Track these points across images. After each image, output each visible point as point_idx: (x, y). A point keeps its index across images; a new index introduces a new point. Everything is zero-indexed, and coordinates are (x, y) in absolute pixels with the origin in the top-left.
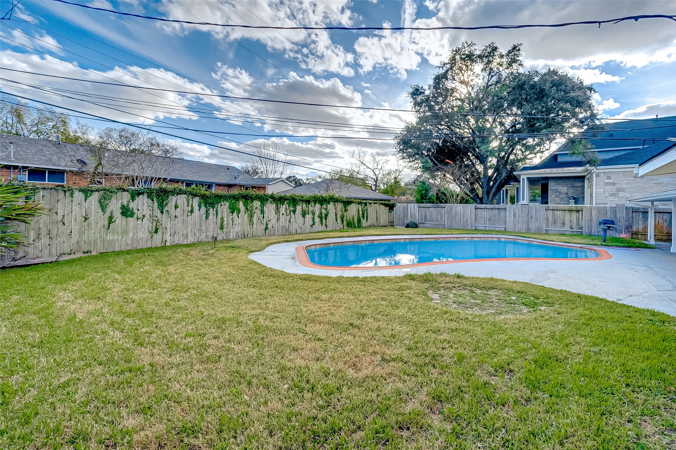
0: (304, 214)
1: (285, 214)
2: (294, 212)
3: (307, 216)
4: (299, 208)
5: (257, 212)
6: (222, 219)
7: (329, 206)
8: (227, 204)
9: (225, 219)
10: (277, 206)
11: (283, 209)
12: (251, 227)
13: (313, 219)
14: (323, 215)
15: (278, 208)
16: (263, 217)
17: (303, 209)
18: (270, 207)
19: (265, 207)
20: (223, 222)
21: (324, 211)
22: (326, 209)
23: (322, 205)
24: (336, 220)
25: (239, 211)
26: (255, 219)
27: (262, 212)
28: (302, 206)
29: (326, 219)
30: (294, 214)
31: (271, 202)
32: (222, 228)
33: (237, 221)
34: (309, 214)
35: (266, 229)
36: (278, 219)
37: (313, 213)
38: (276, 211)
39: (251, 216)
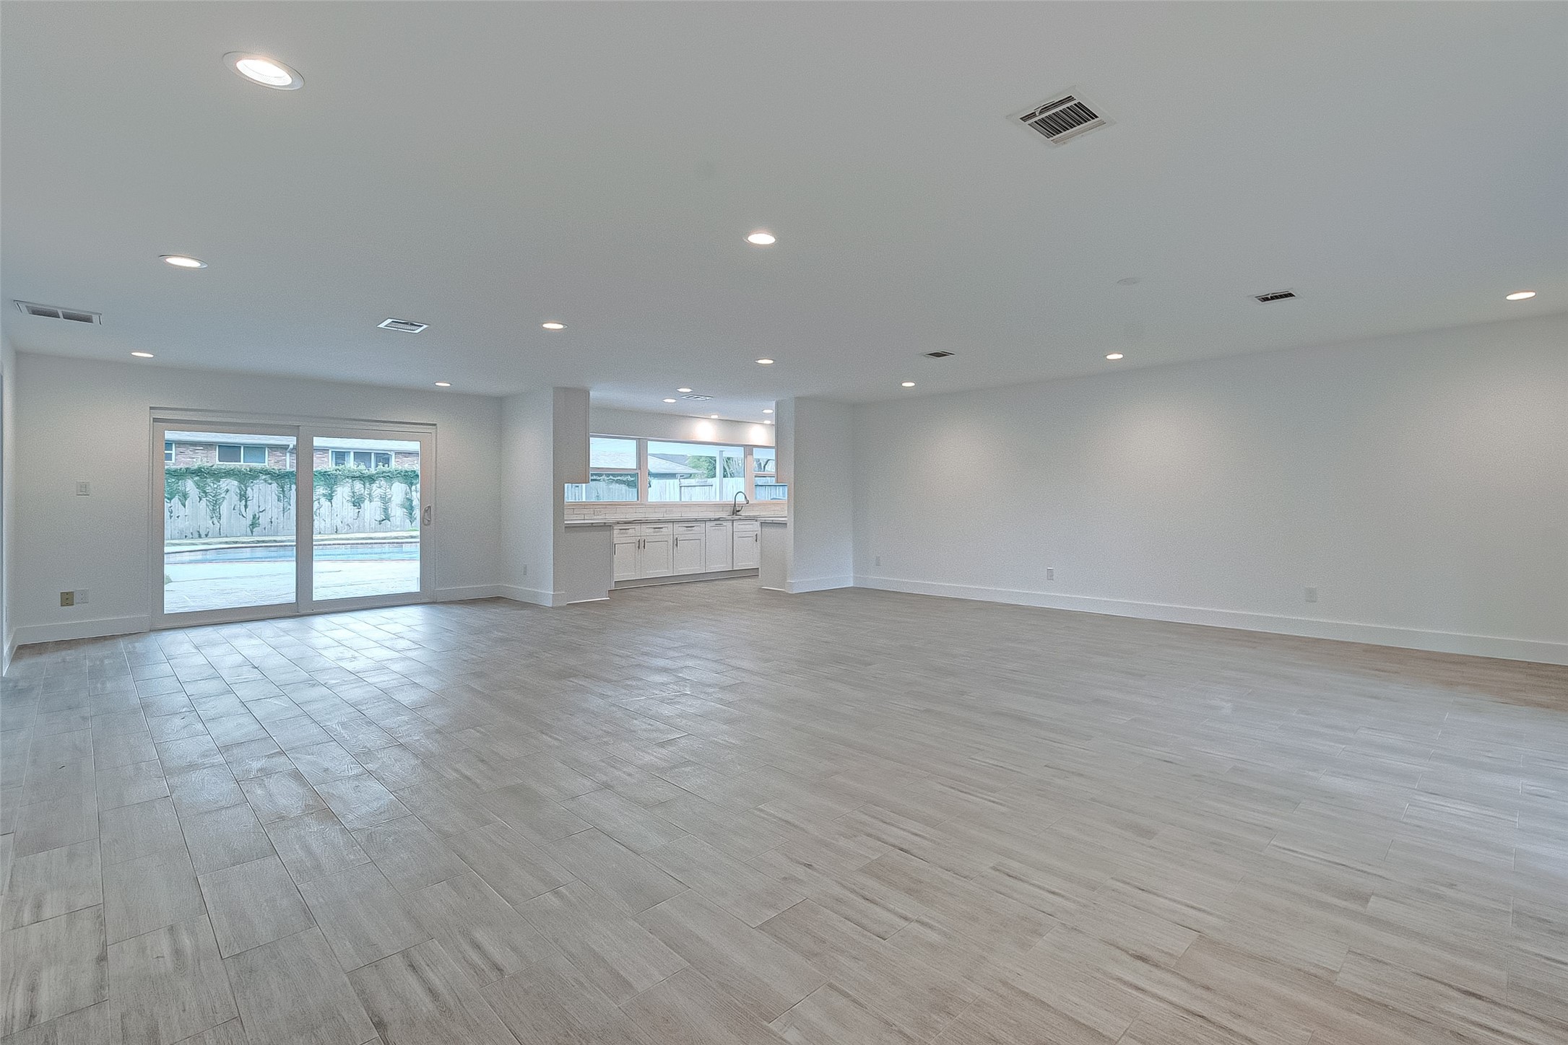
0: (357, 502)
2: (331, 498)
3: (366, 504)
4: (343, 491)
5: (231, 498)
10: (283, 488)
12: (216, 522)
13: (386, 510)
14: (414, 503)
15: (283, 491)
16: (246, 506)
17: (353, 493)
18: (264, 489)
19: (249, 489)
21: (416, 497)
23: (409, 485)
26: (224, 508)
27: (243, 496)
28: (352, 489)
30: (330, 500)
31: (265, 481)
34: (371, 501)
35: (253, 525)
36: (287, 510)
37: (385, 501)
38: (279, 497)
39: (215, 504)
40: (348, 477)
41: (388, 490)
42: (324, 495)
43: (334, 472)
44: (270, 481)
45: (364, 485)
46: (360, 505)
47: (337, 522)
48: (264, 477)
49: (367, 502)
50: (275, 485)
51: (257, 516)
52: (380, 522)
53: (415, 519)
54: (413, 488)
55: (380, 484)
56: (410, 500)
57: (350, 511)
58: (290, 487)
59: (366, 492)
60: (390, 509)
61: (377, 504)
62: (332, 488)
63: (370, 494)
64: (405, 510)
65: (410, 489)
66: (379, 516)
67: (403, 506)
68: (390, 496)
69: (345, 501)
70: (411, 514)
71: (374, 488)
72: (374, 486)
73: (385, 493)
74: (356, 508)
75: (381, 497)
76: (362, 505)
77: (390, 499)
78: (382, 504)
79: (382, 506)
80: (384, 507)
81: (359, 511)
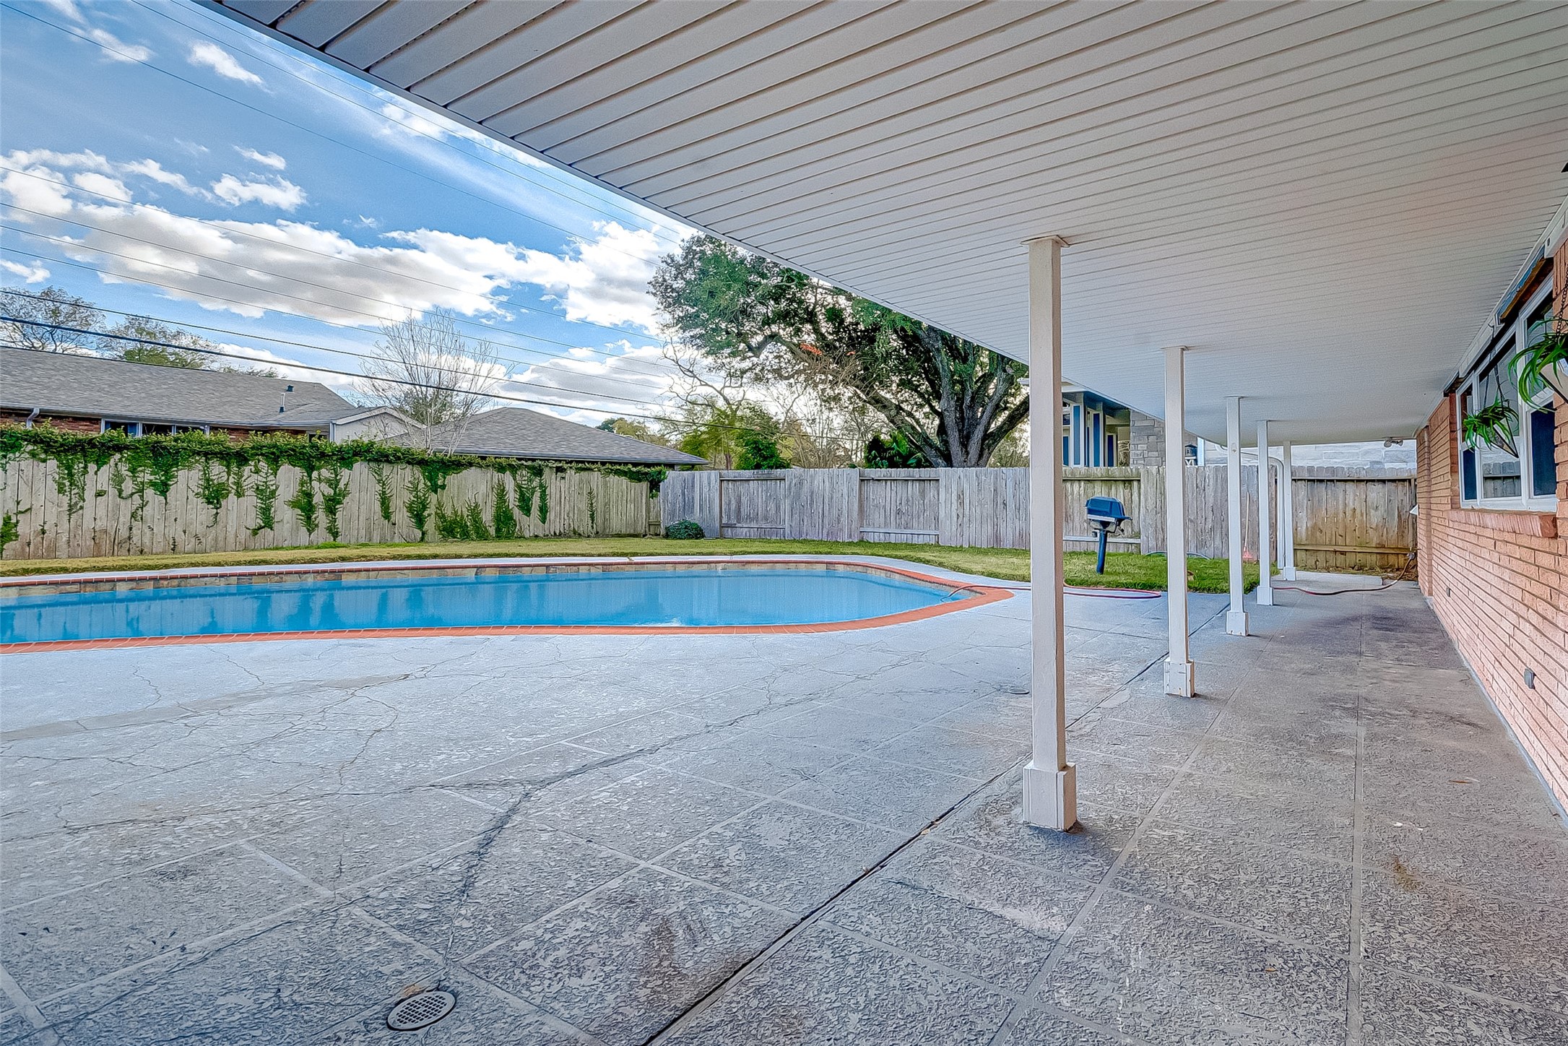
0: (214, 496)
1: (111, 492)
2: (163, 488)
3: (230, 501)
4: (188, 479)
7: (345, 473)
10: (69, 468)
11: (100, 477)
13: (266, 512)
14: (318, 499)
15: (71, 475)
17: (208, 480)
18: (32, 469)
21: (320, 491)
22: (333, 484)
23: (310, 469)
24: (387, 515)
28: (206, 472)
29: (331, 511)
30: (164, 491)
31: (33, 455)
34: (239, 495)
36: (75, 508)
37: (266, 495)
38: (60, 484)
40: (199, 453)
41: (272, 477)
42: (152, 484)
43: (173, 443)
44: (43, 456)
45: (228, 467)
46: (218, 501)
47: (176, 531)
48: (30, 447)
49: (232, 497)
50: (52, 462)
51: (14, 521)
52: (255, 532)
53: (317, 526)
54: (315, 474)
55: (256, 466)
56: (309, 495)
57: (200, 512)
58: (86, 467)
59: (231, 480)
60: (273, 509)
61: (251, 500)
62: (166, 472)
63: (238, 484)
64: (299, 512)
65: (310, 476)
66: (254, 520)
67: (294, 504)
68: (274, 487)
69: (191, 495)
70: (309, 518)
71: (246, 474)
72: (247, 470)
73: (266, 482)
74: (211, 506)
75: (258, 488)
76: (223, 502)
77: (273, 492)
78: (259, 501)
79: (259, 505)
80: (263, 506)
81: (217, 513)
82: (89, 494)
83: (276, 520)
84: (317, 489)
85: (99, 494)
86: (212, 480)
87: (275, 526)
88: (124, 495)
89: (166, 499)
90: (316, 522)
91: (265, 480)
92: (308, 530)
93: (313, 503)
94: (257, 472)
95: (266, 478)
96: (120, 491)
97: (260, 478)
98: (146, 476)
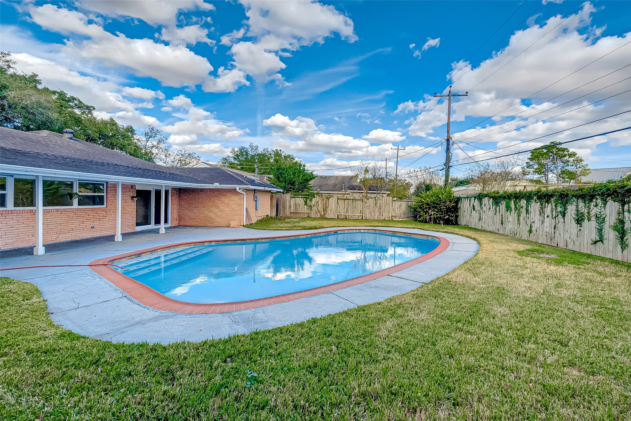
0: (580, 220)
1: (551, 216)
3: (586, 223)
4: (571, 209)
5: (524, 212)
6: (502, 216)
8: (505, 203)
9: (504, 216)
10: (542, 205)
11: (548, 209)
13: (600, 231)
15: (542, 208)
16: (528, 218)
17: (578, 211)
18: (535, 206)
19: (530, 206)
20: (502, 218)
23: (624, 203)
25: (511, 210)
26: (521, 218)
27: (527, 210)
28: (577, 206)
30: (564, 216)
31: (536, 201)
32: (502, 223)
33: (510, 219)
34: (589, 220)
35: (530, 231)
36: (543, 222)
37: (600, 220)
38: (540, 212)
39: (519, 216)
41: (603, 210)
42: (561, 212)
45: (585, 203)
46: (581, 223)
47: (567, 236)
49: (586, 220)
50: (539, 203)
51: (532, 225)
52: (595, 242)
54: (626, 207)
55: (596, 202)
56: (623, 222)
57: (575, 228)
58: (545, 205)
59: (586, 211)
60: (604, 230)
61: (593, 223)
62: (564, 206)
63: (588, 213)
64: (617, 234)
65: (623, 208)
66: (595, 236)
67: (615, 228)
68: (604, 216)
69: (572, 219)
71: (592, 207)
72: (592, 205)
73: (600, 213)
74: (579, 225)
75: (596, 216)
76: (583, 223)
77: (604, 219)
78: (597, 224)
79: (597, 226)
80: (599, 228)
81: (580, 230)
82: (546, 216)
83: (605, 237)
84: (627, 218)
85: (548, 217)
86: (579, 211)
87: (604, 241)
88: (553, 217)
89: (564, 220)
90: (627, 243)
91: (600, 211)
92: (622, 247)
93: (625, 228)
94: (596, 205)
95: (600, 210)
96: (552, 215)
97: (598, 210)
98: (559, 209)
